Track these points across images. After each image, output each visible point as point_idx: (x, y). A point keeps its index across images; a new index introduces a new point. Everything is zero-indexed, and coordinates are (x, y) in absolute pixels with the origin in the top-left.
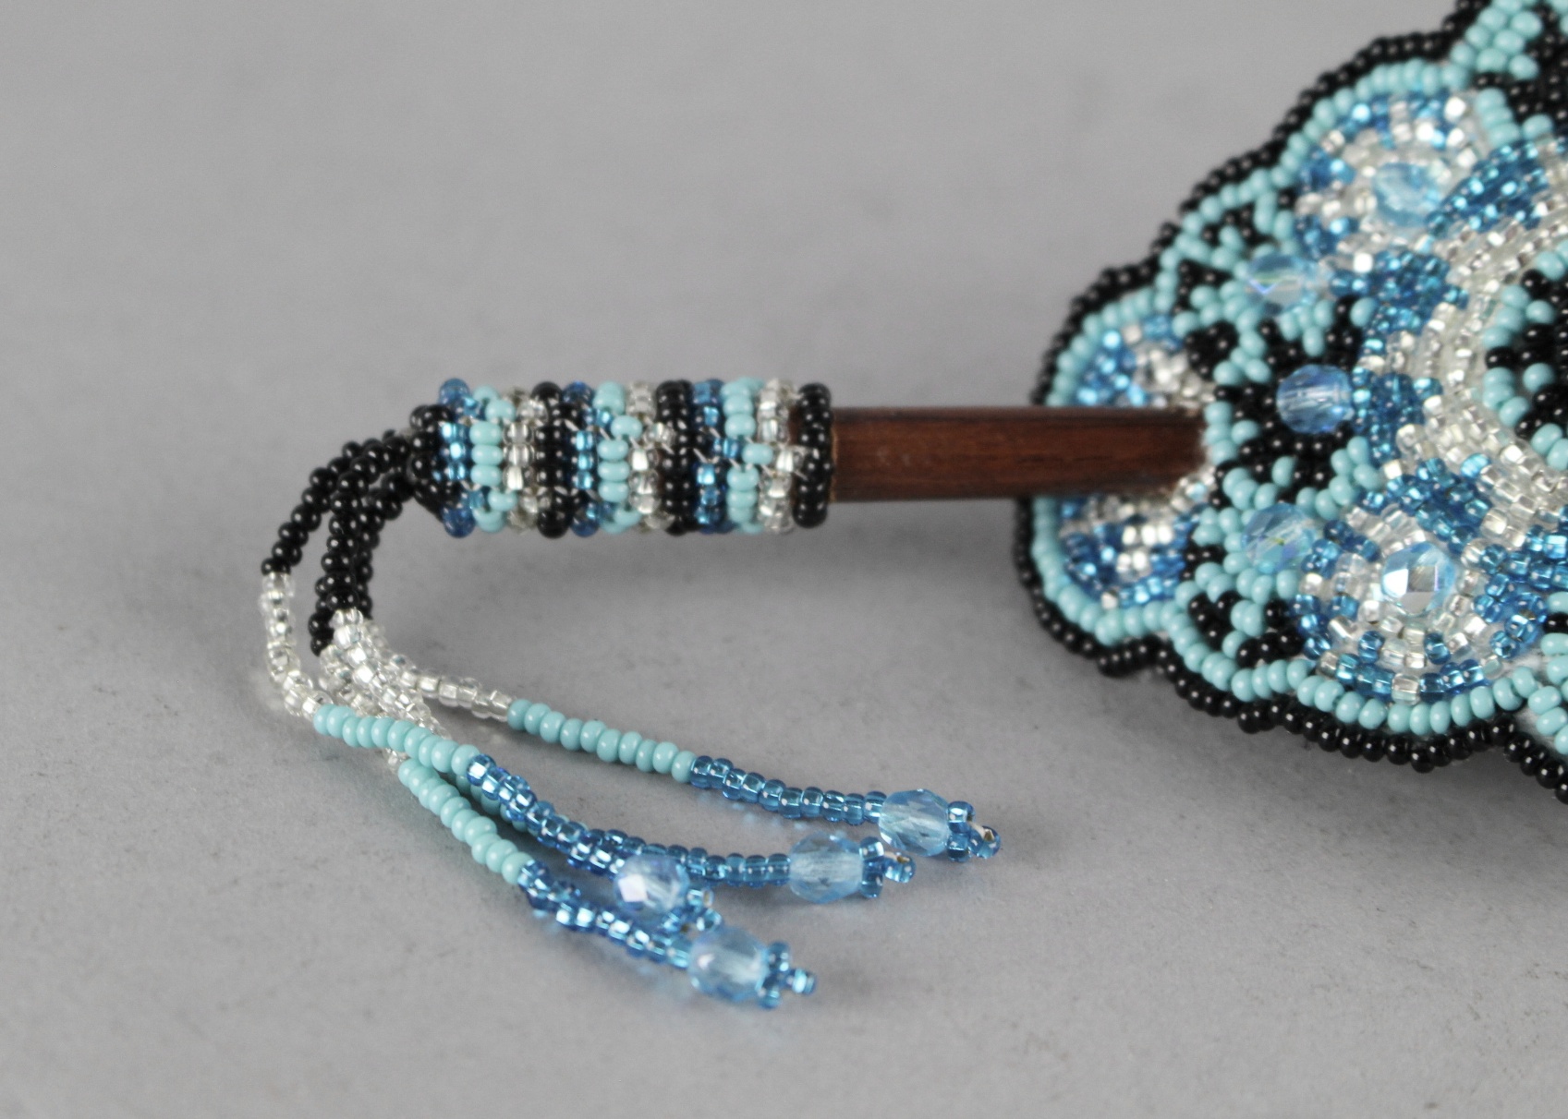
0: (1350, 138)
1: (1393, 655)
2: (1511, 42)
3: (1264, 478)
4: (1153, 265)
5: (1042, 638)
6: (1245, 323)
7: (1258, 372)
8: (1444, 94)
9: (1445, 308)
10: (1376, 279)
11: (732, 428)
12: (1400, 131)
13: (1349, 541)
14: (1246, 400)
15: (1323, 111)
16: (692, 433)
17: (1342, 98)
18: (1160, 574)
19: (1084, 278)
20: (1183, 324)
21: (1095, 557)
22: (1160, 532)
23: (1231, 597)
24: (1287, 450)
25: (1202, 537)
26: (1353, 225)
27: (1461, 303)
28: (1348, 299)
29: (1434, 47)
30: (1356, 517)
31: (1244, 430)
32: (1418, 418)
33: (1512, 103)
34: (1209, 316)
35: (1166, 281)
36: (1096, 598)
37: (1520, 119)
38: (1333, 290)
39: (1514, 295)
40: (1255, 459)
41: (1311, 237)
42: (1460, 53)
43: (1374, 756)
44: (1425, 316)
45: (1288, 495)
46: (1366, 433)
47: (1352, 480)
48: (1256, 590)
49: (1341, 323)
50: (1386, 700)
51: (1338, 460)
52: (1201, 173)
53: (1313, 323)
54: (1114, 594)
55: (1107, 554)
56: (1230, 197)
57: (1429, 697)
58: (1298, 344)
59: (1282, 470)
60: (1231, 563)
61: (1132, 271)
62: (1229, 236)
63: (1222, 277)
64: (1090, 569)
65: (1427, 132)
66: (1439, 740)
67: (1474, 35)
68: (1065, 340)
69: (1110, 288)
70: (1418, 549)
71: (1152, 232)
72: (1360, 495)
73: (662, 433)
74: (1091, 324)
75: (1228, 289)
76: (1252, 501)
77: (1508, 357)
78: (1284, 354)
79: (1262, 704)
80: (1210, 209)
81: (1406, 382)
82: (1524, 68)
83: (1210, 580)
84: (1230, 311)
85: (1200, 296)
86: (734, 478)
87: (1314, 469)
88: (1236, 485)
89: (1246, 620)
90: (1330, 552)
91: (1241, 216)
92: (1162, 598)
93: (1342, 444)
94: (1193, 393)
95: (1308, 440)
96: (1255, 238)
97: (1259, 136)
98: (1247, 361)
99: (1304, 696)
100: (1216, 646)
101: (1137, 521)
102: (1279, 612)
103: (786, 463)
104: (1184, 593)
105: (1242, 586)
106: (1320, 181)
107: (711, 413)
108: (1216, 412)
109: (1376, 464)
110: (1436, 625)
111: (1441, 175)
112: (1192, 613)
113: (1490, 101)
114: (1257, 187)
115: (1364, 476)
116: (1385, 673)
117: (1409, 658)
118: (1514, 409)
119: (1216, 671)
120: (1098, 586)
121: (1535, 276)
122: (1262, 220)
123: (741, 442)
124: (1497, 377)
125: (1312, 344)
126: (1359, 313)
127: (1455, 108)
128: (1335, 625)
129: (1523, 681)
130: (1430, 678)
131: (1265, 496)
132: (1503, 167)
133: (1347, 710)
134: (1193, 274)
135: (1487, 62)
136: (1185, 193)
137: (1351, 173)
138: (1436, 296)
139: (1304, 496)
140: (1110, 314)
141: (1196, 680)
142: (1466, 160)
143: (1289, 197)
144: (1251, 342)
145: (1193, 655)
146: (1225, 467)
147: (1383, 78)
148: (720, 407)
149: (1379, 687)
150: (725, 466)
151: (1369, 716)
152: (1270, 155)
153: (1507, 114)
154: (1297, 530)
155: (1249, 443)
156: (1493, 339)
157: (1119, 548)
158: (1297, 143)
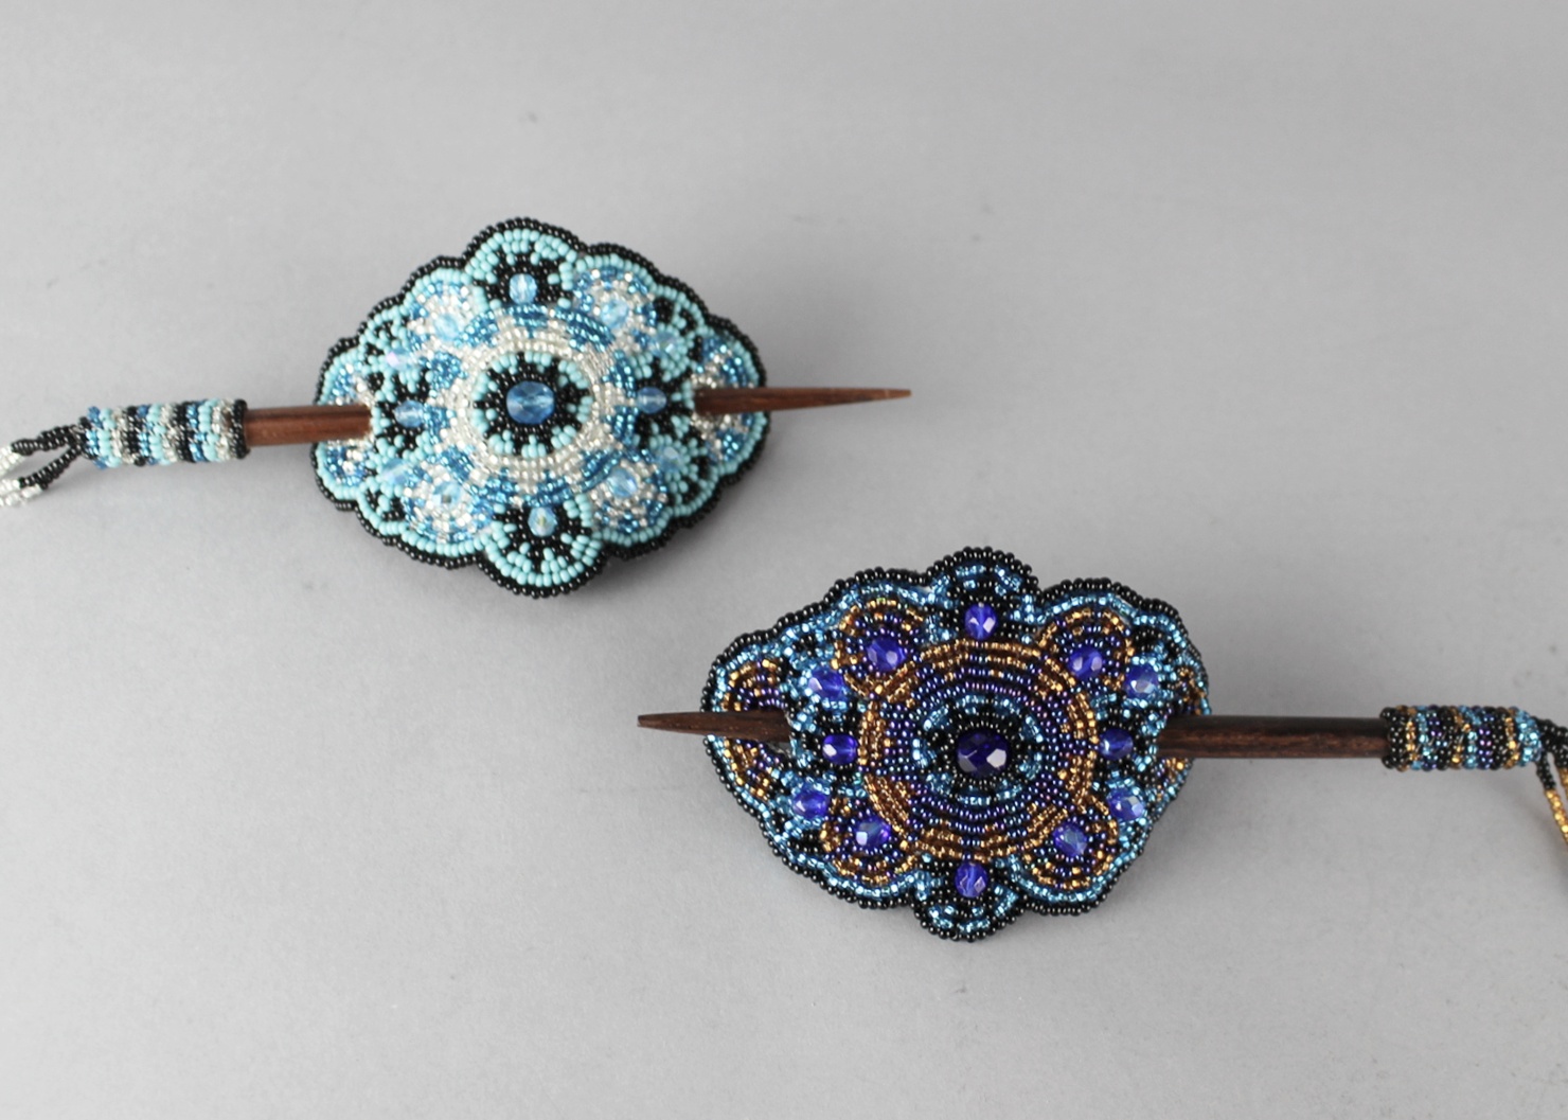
0: (428, 298)
1: (437, 524)
2: (486, 267)
3: (392, 444)
4: (357, 338)
5: (317, 488)
6: (387, 375)
7: (391, 398)
8: (461, 285)
9: (458, 381)
10: (435, 362)
11: (202, 428)
12: (445, 298)
13: (421, 473)
14: (387, 409)
15: (418, 283)
16: (186, 433)
17: (426, 279)
18: (357, 477)
19: (334, 341)
20: (365, 371)
21: (335, 463)
22: (357, 455)
23: (379, 493)
24: (401, 433)
25: (369, 465)
26: (428, 337)
27: (465, 378)
28: (425, 370)
29: (460, 264)
30: (424, 465)
31: (385, 423)
32: (448, 427)
33: (486, 293)
34: (375, 369)
35: (362, 348)
36: (335, 478)
37: (488, 301)
38: (419, 365)
39: (483, 379)
40: (389, 434)
41: (414, 340)
42: (468, 269)
43: (432, 563)
44: (452, 382)
45: (400, 452)
46: (429, 431)
47: (423, 451)
48: (388, 492)
49: (422, 382)
50: (435, 542)
51: (418, 440)
52: (375, 302)
53: (412, 378)
54: (341, 478)
55: (340, 462)
56: (386, 315)
57: (452, 542)
58: (406, 387)
59: (398, 441)
60: (378, 478)
61: (350, 341)
62: (382, 334)
63: (380, 352)
64: (333, 468)
65: (455, 300)
66: (455, 560)
67: (473, 261)
68: (328, 365)
69: (345, 346)
70: (446, 484)
71: (358, 326)
72: (427, 456)
73: (174, 431)
74: (336, 361)
75: (381, 358)
76: (386, 453)
77: (481, 405)
78: (401, 392)
79: (391, 537)
80: (378, 320)
81: (444, 410)
82: (491, 279)
83: (371, 484)
84: (382, 368)
85: (371, 359)
86: (204, 447)
87: (410, 442)
88: (381, 444)
89: (384, 504)
90: (415, 479)
91: (387, 325)
92: (357, 485)
93: (420, 433)
94: (368, 399)
95: (408, 430)
96: (392, 338)
97: (395, 291)
98: (387, 392)
99: (404, 538)
100: (374, 510)
101: (353, 448)
102: (396, 501)
103: (224, 441)
104: (363, 487)
105: (383, 490)
106: (417, 316)
107: (193, 421)
108: (375, 412)
109: (432, 445)
110: (454, 513)
111: (461, 323)
112: (366, 496)
113: (478, 291)
114: (394, 314)
115: (428, 449)
116: (436, 533)
117: (444, 526)
118: (482, 428)
119: (375, 521)
120: (336, 475)
121: (491, 371)
122: (394, 331)
123: (206, 434)
124: (477, 413)
125: (412, 388)
126: (429, 377)
127: (464, 291)
128: (416, 509)
129: (484, 540)
130: (451, 535)
131: (391, 452)
132: (481, 322)
133: (420, 546)
134: (371, 349)
135: (478, 275)
136: (370, 309)
137: (428, 314)
138: (455, 375)
139: (405, 454)
140: (344, 358)
141: (367, 522)
142: (470, 316)
143: (406, 320)
144: (388, 386)
145: (367, 513)
146: (378, 437)
147: (440, 274)
148: (197, 420)
149: (432, 537)
150: (199, 444)
151: (429, 548)
152: (399, 300)
153: (483, 299)
154: (404, 468)
155: (387, 428)
156: (476, 397)
157: (345, 458)
158: (408, 296)
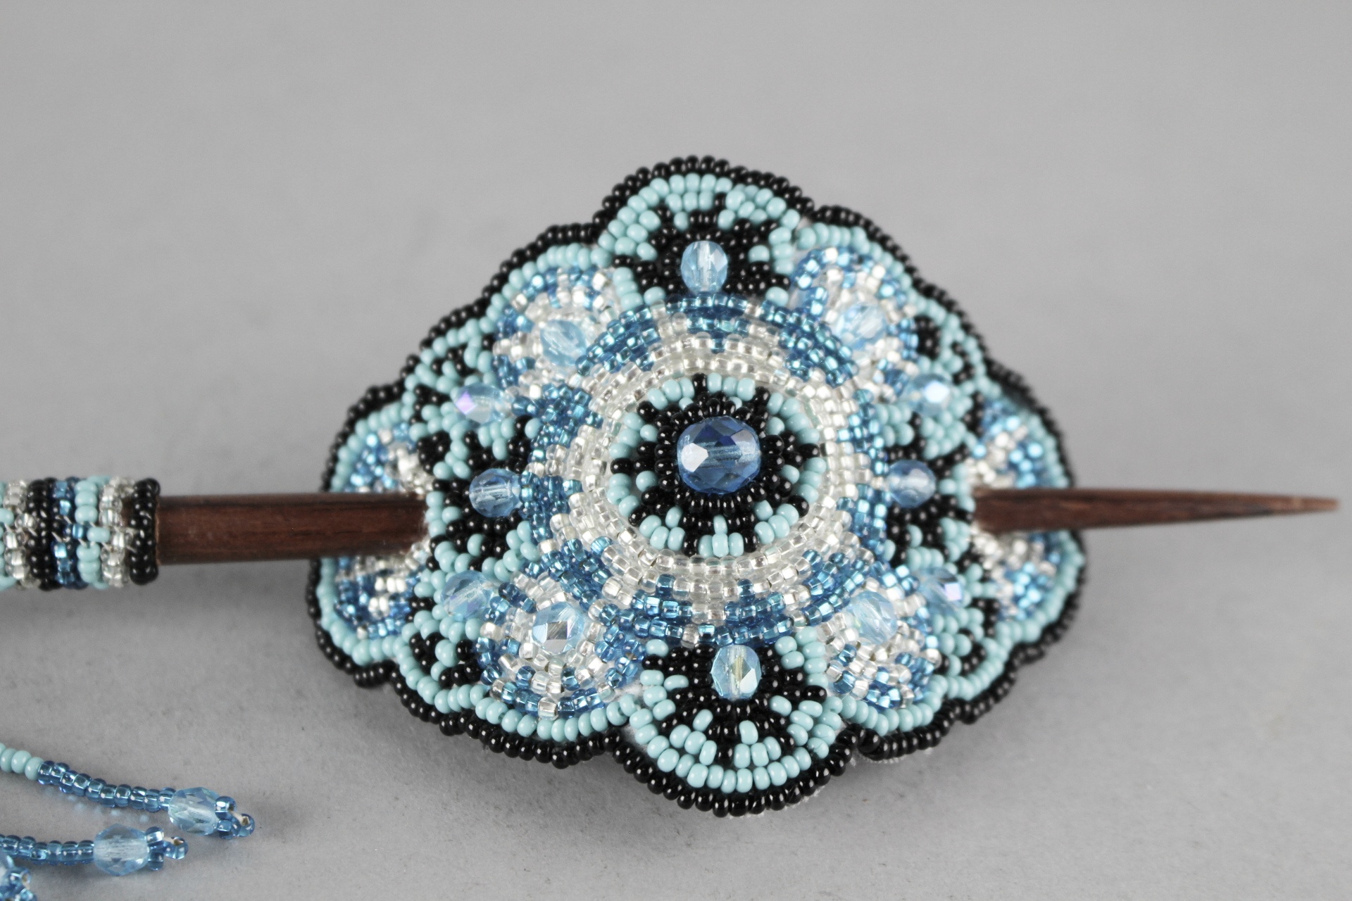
0: (531, 299)
1: (538, 683)
2: (639, 233)
3: (462, 549)
4: (401, 385)
5: (319, 656)
6: (456, 433)
7: (461, 471)
8: (593, 268)
9: (586, 430)
10: (542, 404)
11: (80, 516)
12: (562, 295)
13: (515, 597)
14: (453, 491)
15: (514, 277)
16: (49, 521)
17: (528, 269)
18: (395, 618)
19: (357, 394)
20: (416, 432)
21: (354, 601)
22: (396, 584)
23: (436, 637)
24: (478, 529)
25: (420, 591)
26: (530, 364)
27: (597, 425)
28: (524, 419)
29: (588, 234)
30: (520, 581)
31: (451, 514)
32: (565, 509)
33: (637, 278)
34: (433, 427)
35: (409, 398)
36: (354, 629)
37: (642, 290)
38: (514, 410)
39: (632, 420)
40: (456, 535)
41: (503, 371)
42: (604, 240)
43: (528, 755)
44: (573, 434)
45: (476, 563)
46: (530, 518)
47: (518, 555)
48: (452, 632)
49: (519, 437)
50: (535, 716)
51: (510, 538)
52: (435, 320)
53: (501, 436)
54: (365, 628)
55: (363, 599)
56: (453, 338)
57: (564, 714)
58: (489, 451)
59: (474, 543)
60: (437, 611)
61: (388, 389)
62: (448, 368)
63: (444, 398)
64: (351, 609)
65: (580, 298)
66: (570, 746)
67: (614, 227)
68: (344, 437)
69: (376, 400)
70: (557, 606)
71: (402, 363)
72: (525, 564)
73: (28, 521)
74: (360, 427)
75: (446, 407)
76: (453, 565)
77: (625, 466)
78: (480, 458)
79: (454, 716)
80: (439, 347)
81: (557, 481)
82: (647, 253)
83: (423, 624)
84: (446, 424)
85: (427, 412)
86: (81, 552)
87: (495, 545)
88: (444, 553)
89: (445, 655)
90: (502, 607)
91: (456, 354)
92: (395, 633)
93: (513, 526)
94: (422, 485)
95: (492, 522)
96: (465, 371)
97: (471, 296)
98: (455, 463)
99: (479, 713)
100: (426, 671)
101: (385, 573)
102: (466, 648)
103: (119, 542)
104: (407, 632)
105: (443, 629)
106: (510, 330)
107: (65, 505)
108: (433, 499)
109: (535, 542)
110: (571, 661)
111: (589, 330)
112: (412, 646)
113: (623, 276)
114: (470, 333)
115: (527, 551)
116: (537, 698)
117: (549, 686)
118: (629, 503)
119: (426, 689)
120: (355, 623)
121: (646, 406)
122: (469, 358)
123: (86, 527)
124: (618, 480)
125: (499, 452)
126: (530, 429)
127: (598, 280)
128: (503, 660)
129: (627, 705)
130: (564, 700)
131: (462, 562)
132: (628, 326)
133: (508, 724)
134: (426, 395)
135: (622, 247)
136: (424, 334)
137: (530, 325)
138: (580, 422)
139: (487, 564)
140: (373, 420)
141: (414, 696)
142: (606, 318)
143: (490, 340)
144: (458, 449)
145: (412, 677)
146: (437, 540)
147: (554, 255)
148: (72, 501)
149: (530, 707)
150: (75, 543)
151: (524, 728)
152: (479, 309)
153: (633, 286)
154: (481, 589)
155: (453, 523)
156: (617, 452)
157: (372, 593)
158: (496, 301)
